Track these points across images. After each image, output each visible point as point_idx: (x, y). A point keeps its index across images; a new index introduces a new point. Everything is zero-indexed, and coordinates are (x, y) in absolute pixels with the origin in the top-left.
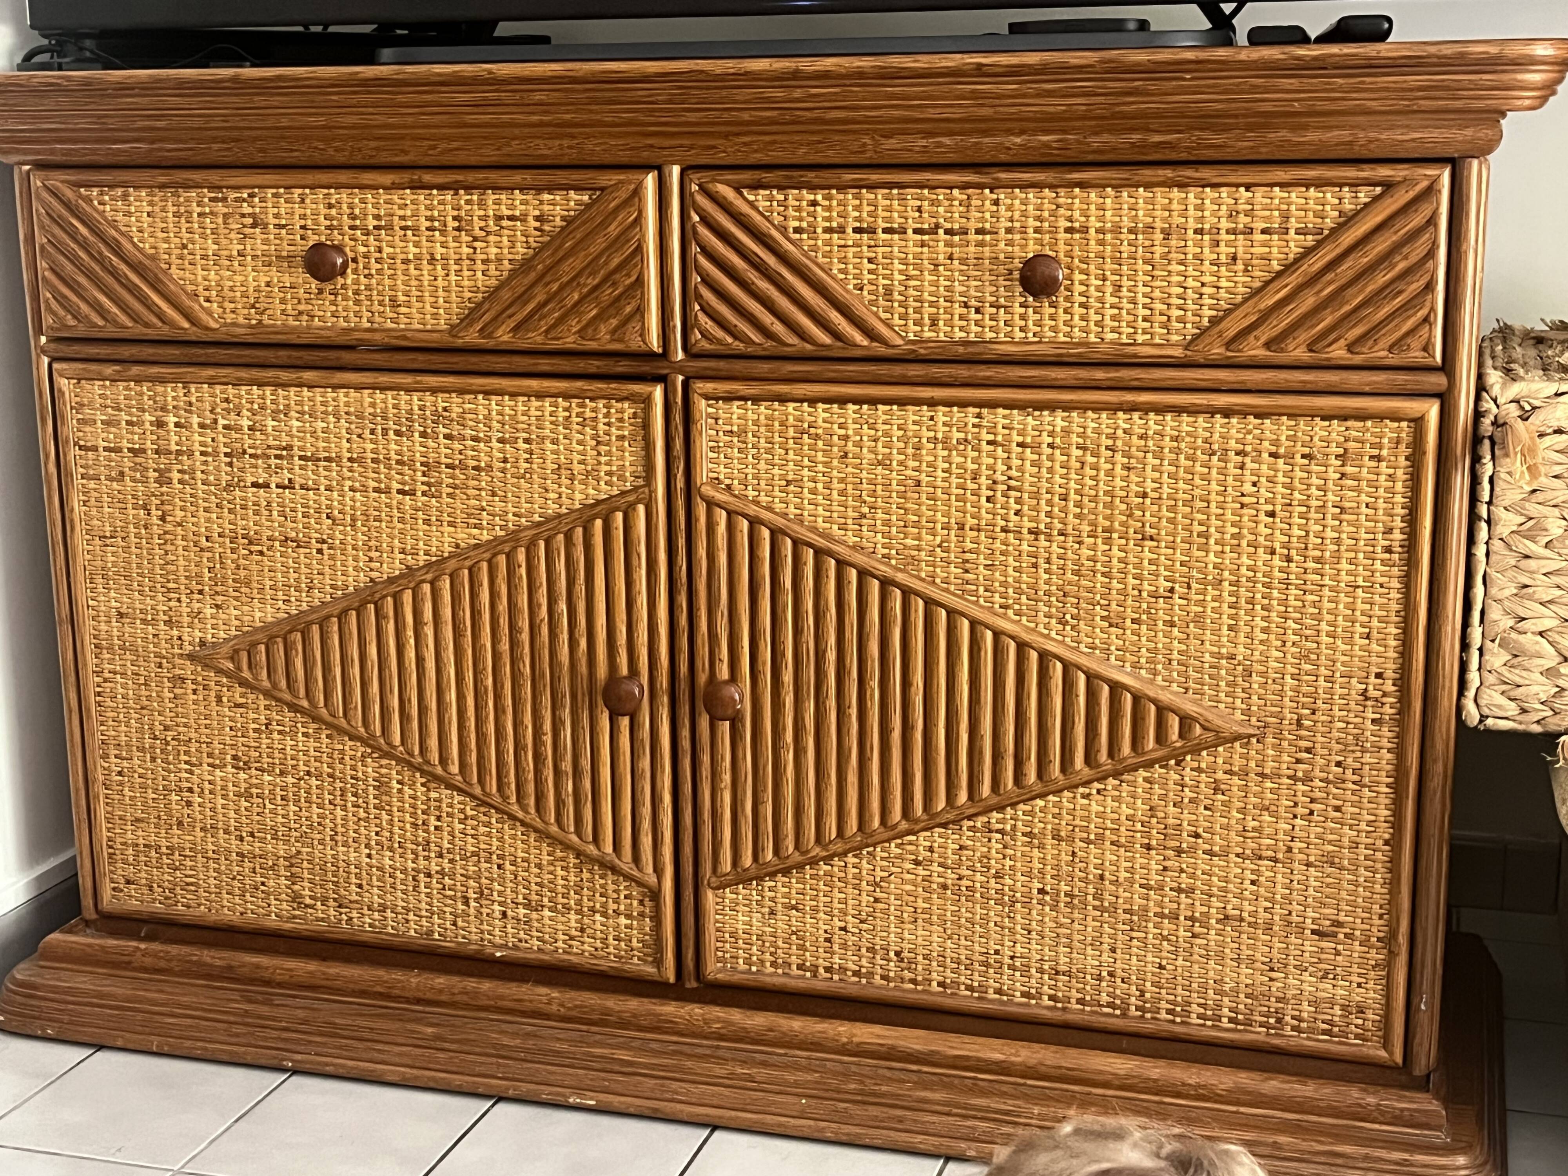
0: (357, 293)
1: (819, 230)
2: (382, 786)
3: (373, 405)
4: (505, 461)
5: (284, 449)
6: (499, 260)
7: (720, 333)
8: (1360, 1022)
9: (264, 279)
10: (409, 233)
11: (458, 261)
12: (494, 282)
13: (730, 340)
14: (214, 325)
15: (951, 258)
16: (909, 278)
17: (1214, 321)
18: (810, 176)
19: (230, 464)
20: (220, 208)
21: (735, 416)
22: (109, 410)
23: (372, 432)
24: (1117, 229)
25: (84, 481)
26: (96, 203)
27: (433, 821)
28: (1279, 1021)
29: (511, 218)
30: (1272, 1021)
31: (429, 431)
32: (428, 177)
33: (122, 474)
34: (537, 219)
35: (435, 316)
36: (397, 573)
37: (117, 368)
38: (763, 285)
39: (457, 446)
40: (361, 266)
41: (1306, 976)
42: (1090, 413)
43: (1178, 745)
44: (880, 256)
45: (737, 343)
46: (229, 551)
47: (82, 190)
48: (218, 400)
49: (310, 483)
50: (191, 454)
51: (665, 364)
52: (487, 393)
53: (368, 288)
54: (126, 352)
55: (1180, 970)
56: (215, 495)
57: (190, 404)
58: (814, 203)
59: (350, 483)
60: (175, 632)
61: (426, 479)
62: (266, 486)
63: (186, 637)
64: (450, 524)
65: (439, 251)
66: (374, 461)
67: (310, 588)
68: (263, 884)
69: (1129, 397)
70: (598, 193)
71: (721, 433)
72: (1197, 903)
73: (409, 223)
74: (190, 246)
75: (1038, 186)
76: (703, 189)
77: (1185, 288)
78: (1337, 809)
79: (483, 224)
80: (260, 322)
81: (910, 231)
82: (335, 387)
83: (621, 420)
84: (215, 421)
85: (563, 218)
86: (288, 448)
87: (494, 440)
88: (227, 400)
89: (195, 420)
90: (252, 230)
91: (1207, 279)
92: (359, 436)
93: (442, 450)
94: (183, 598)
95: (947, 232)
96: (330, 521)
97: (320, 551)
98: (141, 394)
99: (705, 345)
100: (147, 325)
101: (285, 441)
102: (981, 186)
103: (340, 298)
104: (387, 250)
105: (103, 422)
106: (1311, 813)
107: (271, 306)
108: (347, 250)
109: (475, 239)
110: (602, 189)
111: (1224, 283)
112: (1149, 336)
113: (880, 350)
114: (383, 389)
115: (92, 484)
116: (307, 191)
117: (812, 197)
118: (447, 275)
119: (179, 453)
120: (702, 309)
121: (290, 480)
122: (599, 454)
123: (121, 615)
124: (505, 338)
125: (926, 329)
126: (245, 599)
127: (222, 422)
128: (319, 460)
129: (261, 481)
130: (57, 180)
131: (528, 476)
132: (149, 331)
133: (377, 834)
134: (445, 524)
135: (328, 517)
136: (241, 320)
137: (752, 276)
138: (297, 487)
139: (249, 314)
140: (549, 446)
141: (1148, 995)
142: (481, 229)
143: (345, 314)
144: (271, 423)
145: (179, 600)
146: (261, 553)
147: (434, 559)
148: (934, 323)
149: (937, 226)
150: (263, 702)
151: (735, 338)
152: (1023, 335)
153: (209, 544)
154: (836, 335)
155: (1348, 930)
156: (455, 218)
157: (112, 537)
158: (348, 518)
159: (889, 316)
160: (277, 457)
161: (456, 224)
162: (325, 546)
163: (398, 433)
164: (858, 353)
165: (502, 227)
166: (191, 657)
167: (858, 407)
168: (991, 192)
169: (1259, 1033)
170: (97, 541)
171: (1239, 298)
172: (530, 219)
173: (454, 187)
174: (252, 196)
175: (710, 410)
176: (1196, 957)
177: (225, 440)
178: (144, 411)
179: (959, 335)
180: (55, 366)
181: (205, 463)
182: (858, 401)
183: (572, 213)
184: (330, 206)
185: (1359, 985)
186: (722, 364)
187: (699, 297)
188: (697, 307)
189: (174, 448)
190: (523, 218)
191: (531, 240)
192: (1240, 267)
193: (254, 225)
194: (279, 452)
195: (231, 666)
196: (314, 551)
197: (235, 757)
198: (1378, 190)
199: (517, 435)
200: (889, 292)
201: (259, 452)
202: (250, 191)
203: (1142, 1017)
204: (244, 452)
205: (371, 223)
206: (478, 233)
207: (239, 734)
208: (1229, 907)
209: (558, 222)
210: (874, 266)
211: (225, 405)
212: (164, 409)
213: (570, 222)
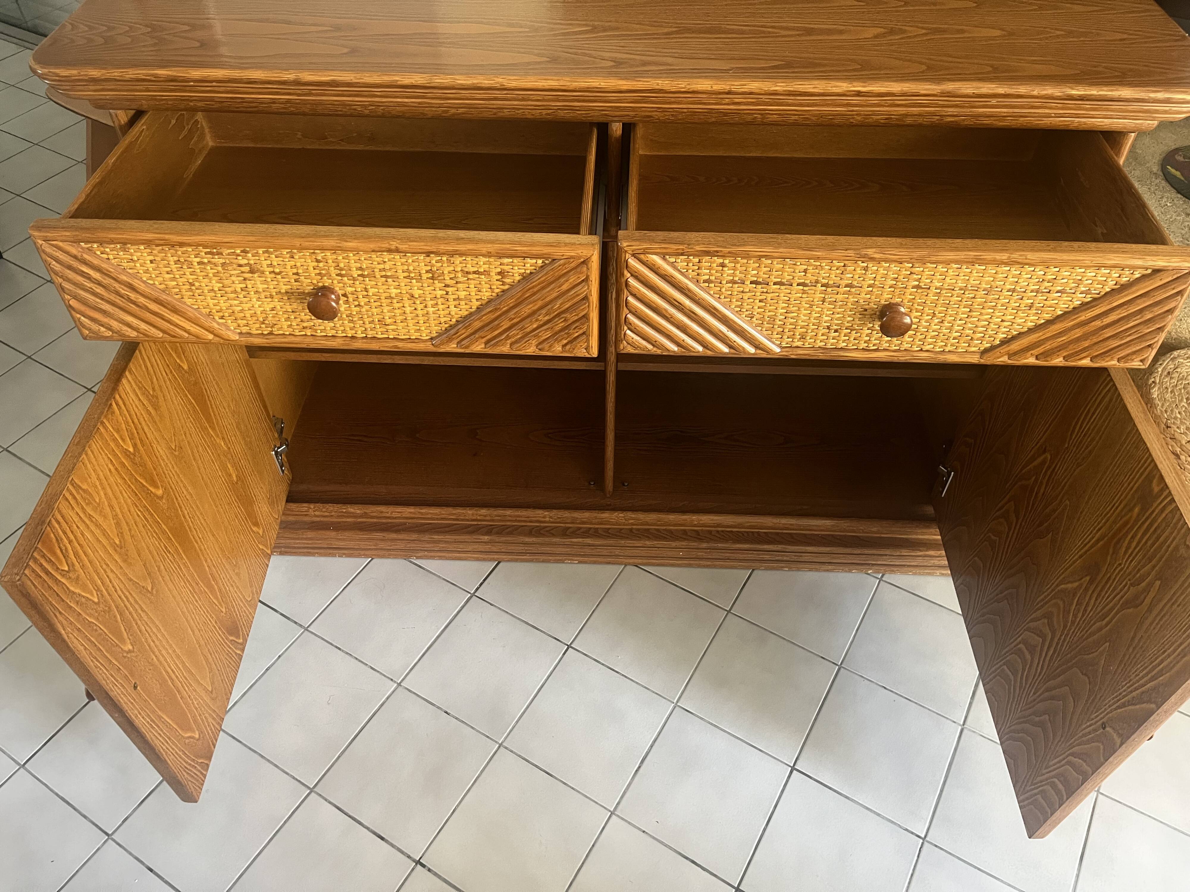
1: (724, 282)
6: (468, 299)
7: (642, 344)
10: (390, 280)
11: (434, 299)
12: (465, 313)
13: (650, 348)
14: (235, 338)
15: (823, 301)
16: (789, 312)
17: (1004, 342)
20: (217, 259)
24: (951, 288)
26: (98, 253)
29: (476, 273)
34: (499, 274)
35: (418, 331)
40: (351, 299)
44: (769, 298)
45: (655, 349)
47: (82, 244)
58: (723, 265)
65: (416, 291)
73: (389, 274)
74: (197, 284)
76: (634, 257)
77: (990, 322)
79: (452, 276)
80: (271, 333)
81: (795, 285)
85: (520, 274)
90: (251, 275)
91: (1008, 317)
95: (824, 285)
99: (631, 351)
102: (856, 259)
104: (371, 291)
107: (278, 323)
108: (338, 289)
109: (447, 286)
111: (1018, 320)
112: (955, 348)
113: (762, 355)
116: (295, 251)
117: (721, 261)
118: (426, 307)
120: (629, 329)
124: (479, 348)
125: (796, 340)
136: (254, 332)
139: (261, 327)
142: (451, 279)
148: (803, 337)
149: (817, 282)
151: (654, 346)
152: (866, 345)
154: (731, 346)
156: (428, 271)
159: (769, 333)
161: (430, 275)
165: (469, 279)
168: (863, 263)
171: (1026, 330)
172: (492, 274)
173: (425, 253)
183: (529, 271)
184: (317, 261)
187: (628, 322)
188: (626, 328)
190: (486, 273)
191: (494, 287)
192: (1033, 311)
193: (252, 272)
198: (1149, 271)
205: (355, 272)
206: (448, 282)
209: (517, 277)
210: (763, 304)
213: (526, 278)
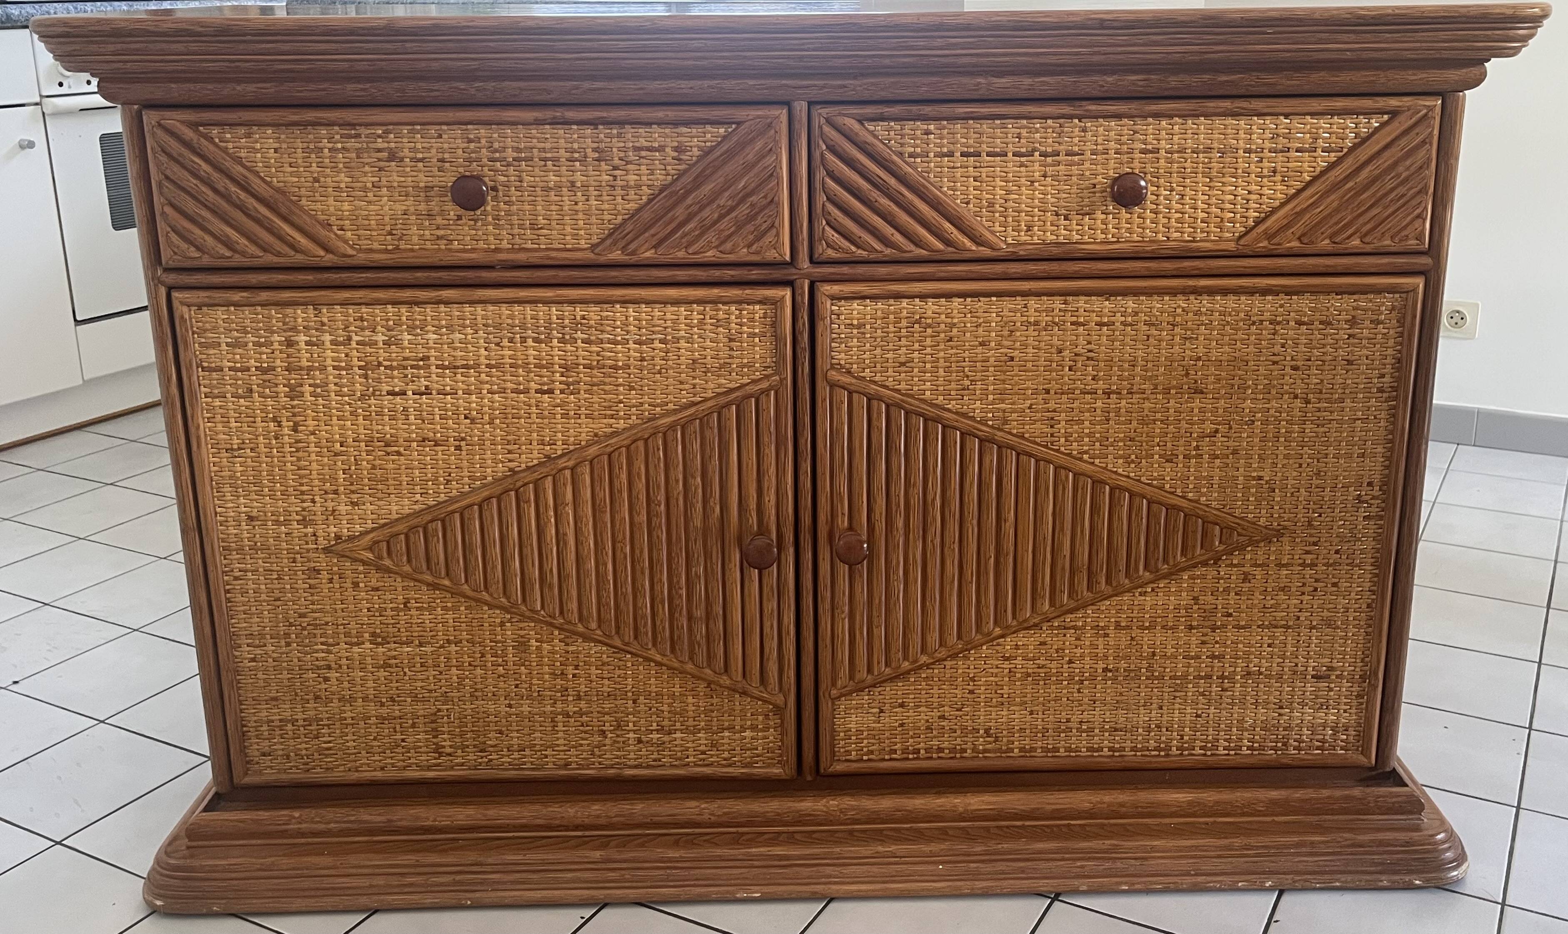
0: (497, 218)
1: (931, 155)
2: (522, 645)
3: (512, 317)
4: (643, 359)
5: (422, 360)
6: (639, 187)
7: (846, 244)
8: (1345, 737)
9: (400, 208)
10: (549, 163)
11: (599, 188)
12: (633, 206)
13: (853, 248)
14: (351, 252)
15: (1045, 176)
16: (1009, 192)
17: (1258, 222)
18: (927, 110)
19: (366, 377)
20: (352, 144)
21: (855, 312)
22: (236, 334)
23: (511, 340)
24: (1182, 151)
25: (210, 400)
26: (217, 140)
27: (570, 670)
28: (1285, 744)
29: (648, 149)
30: (1280, 745)
31: (567, 337)
32: (571, 114)
33: (251, 391)
34: (676, 149)
35: (575, 236)
36: (535, 462)
37: (245, 294)
38: (884, 202)
39: (594, 348)
40: (501, 194)
41: (1307, 710)
42: (1156, 297)
43: (1221, 548)
44: (984, 175)
45: (860, 251)
46: (364, 454)
47: (201, 128)
48: (351, 319)
49: (448, 388)
50: (323, 369)
51: (794, 271)
52: (624, 302)
53: (508, 213)
54: (254, 278)
55: (1211, 716)
56: (349, 404)
57: (323, 324)
58: (927, 133)
59: (488, 386)
60: (310, 530)
61: (564, 379)
62: (404, 393)
63: (320, 533)
64: (587, 416)
65: (579, 178)
66: (512, 366)
67: (448, 481)
68: (403, 740)
69: (1191, 282)
70: (734, 126)
71: (842, 327)
72: (1227, 665)
73: (549, 155)
74: (322, 179)
75: (1118, 116)
76: (828, 121)
77: (1235, 196)
78: (1335, 585)
79: (622, 154)
80: (397, 248)
81: (1010, 154)
82: (472, 303)
83: (752, 320)
84: (350, 339)
85: (700, 148)
86: (425, 358)
87: (631, 342)
88: (362, 319)
89: (327, 338)
90: (387, 164)
91: (1254, 187)
92: (497, 344)
93: (582, 353)
94: (317, 498)
95: (1044, 155)
96: (468, 421)
97: (459, 448)
98: (270, 317)
99: (831, 253)
100: (278, 254)
101: (421, 352)
102: (1071, 117)
103: (480, 223)
104: (527, 179)
105: (228, 344)
106: (1316, 590)
107: (409, 232)
108: (486, 179)
109: (615, 168)
110: (739, 124)
111: (1266, 191)
112: (1205, 234)
113: (985, 252)
114: (520, 302)
115: (217, 402)
116: (445, 127)
117: (925, 127)
118: (588, 200)
119: (310, 369)
120: (828, 224)
121: (427, 387)
122: (732, 349)
123: (251, 518)
124: (648, 254)
125: (1023, 233)
126: (380, 495)
127: (355, 338)
128: (456, 367)
129: (397, 389)
130: (174, 119)
131: (664, 371)
132: (281, 260)
133: (517, 686)
134: (583, 417)
135: (466, 418)
136: (376, 246)
137: (875, 195)
138: (434, 392)
139: (385, 240)
140: (683, 344)
141: (1186, 738)
142: (621, 159)
143: (485, 237)
144: (406, 337)
145: (313, 501)
146: (399, 453)
147: (572, 448)
148: (1029, 228)
149: (1034, 150)
150: (399, 583)
151: (858, 247)
152: (1104, 236)
153: (345, 449)
154: (948, 242)
155: (1339, 673)
156: (595, 150)
157: (239, 449)
158: (486, 417)
159: (991, 224)
160: (412, 367)
161: (597, 155)
162: (463, 443)
163: (536, 340)
164: (968, 255)
165: (641, 157)
166: (327, 550)
167: (963, 300)
168: (1080, 121)
169: (1271, 755)
170: (224, 454)
171: (1277, 203)
172: (668, 150)
173: (593, 123)
174: (387, 132)
175: (834, 308)
176: (1224, 705)
177: (358, 355)
178: (273, 332)
179: (1050, 237)
180: (175, 294)
181: (340, 377)
182: (963, 295)
183: (708, 144)
184: (470, 141)
185: (1345, 711)
186: (845, 270)
187: (825, 213)
188: (824, 222)
189: (305, 363)
190: (661, 149)
191: (669, 168)
192: (1278, 178)
193: (390, 160)
194: (415, 363)
195: (370, 556)
196: (452, 449)
197: (373, 635)
198: (1386, 117)
199: (654, 336)
200: (991, 204)
201: (395, 364)
202: (384, 128)
203: (1181, 754)
204: (380, 364)
205: (510, 154)
206: (616, 162)
207: (377, 614)
208: (1251, 665)
209: (696, 152)
210: (979, 184)
211: (358, 323)
212: (294, 329)
213: (707, 152)
